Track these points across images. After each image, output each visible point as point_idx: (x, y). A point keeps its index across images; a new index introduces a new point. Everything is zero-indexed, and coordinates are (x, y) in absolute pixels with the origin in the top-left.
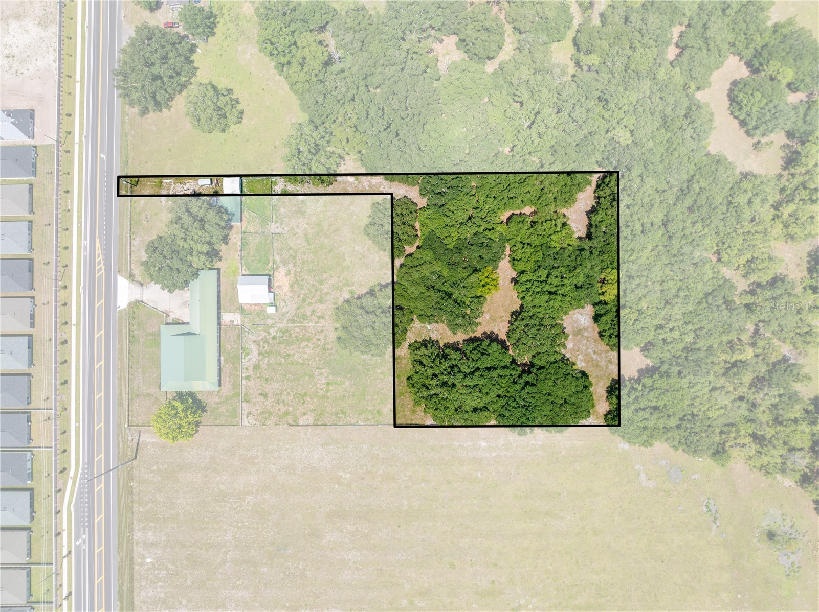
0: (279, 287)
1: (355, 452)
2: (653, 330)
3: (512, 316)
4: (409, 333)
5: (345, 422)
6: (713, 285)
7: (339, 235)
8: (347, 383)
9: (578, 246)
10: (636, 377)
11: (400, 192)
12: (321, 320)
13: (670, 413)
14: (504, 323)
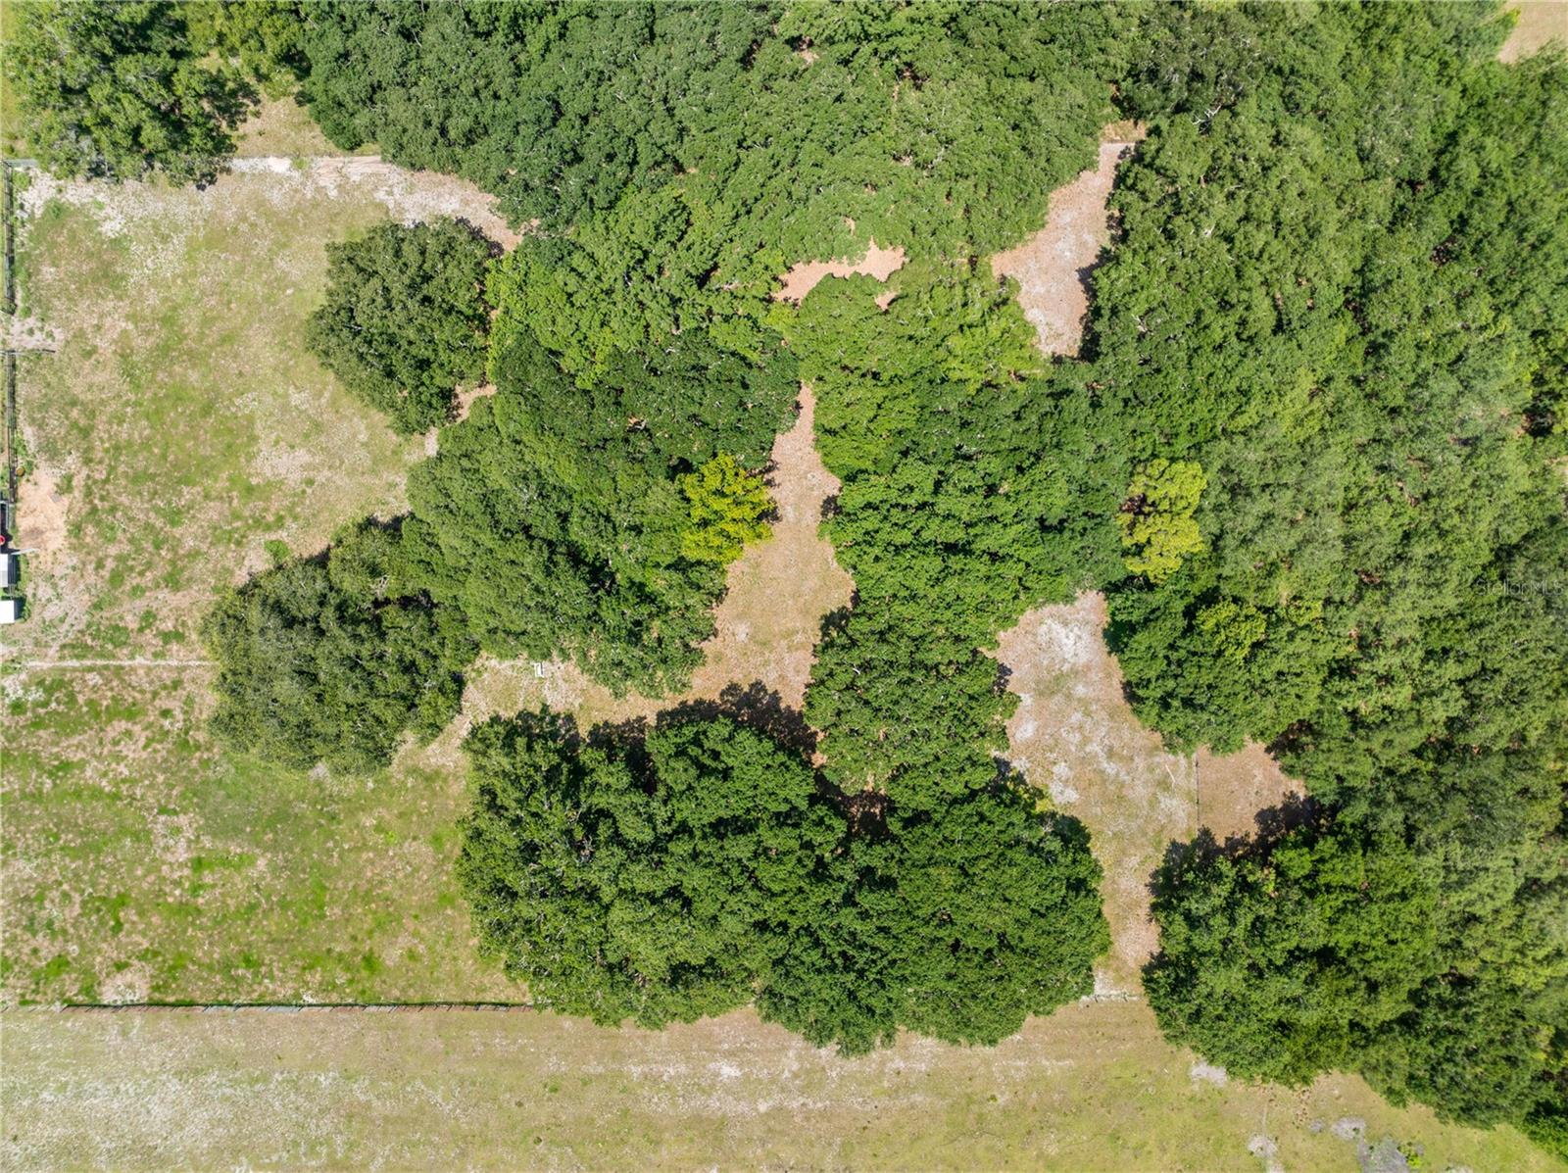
0: (35, 532)
1: (292, 1097)
2: (1318, 679)
3: (825, 630)
4: (470, 692)
5: (255, 996)
6: (1530, 519)
7: (236, 356)
8: (261, 863)
9: (1051, 382)
10: (1253, 838)
11: (444, 206)
12: (175, 647)
13: (1376, 973)
14: (800, 654)
